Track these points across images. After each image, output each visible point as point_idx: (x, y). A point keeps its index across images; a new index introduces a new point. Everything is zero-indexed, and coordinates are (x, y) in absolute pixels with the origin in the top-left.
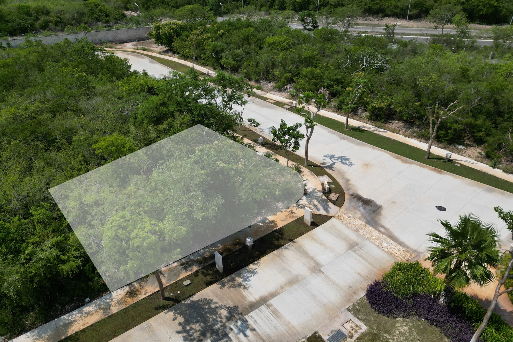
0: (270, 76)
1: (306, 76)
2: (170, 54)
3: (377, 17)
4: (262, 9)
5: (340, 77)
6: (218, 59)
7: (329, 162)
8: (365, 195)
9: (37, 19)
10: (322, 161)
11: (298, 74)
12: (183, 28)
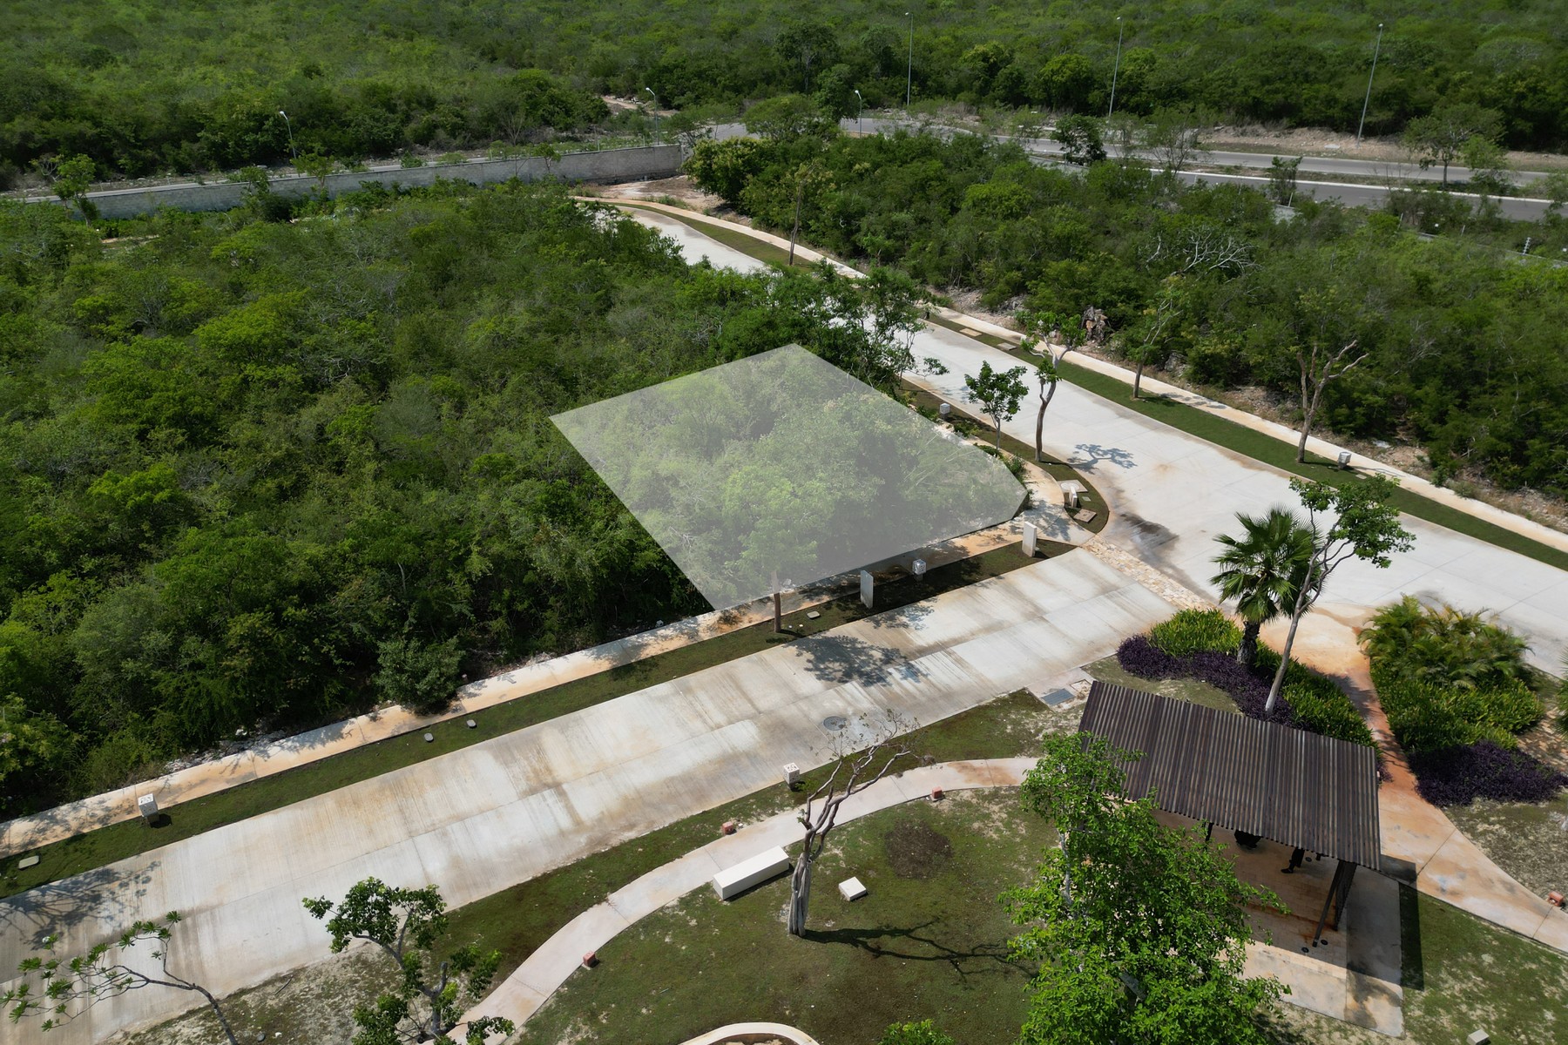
0: (973, 276)
1: (1057, 280)
2: (731, 215)
3: (1275, 127)
4: (959, 96)
5: (1132, 285)
6: (849, 233)
7: (1085, 457)
8: (1148, 516)
9: (407, 119)
10: (1071, 456)
11: (1039, 274)
12: (765, 154)
